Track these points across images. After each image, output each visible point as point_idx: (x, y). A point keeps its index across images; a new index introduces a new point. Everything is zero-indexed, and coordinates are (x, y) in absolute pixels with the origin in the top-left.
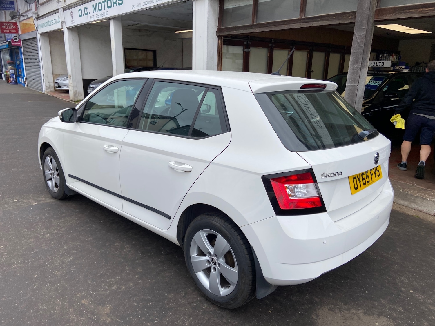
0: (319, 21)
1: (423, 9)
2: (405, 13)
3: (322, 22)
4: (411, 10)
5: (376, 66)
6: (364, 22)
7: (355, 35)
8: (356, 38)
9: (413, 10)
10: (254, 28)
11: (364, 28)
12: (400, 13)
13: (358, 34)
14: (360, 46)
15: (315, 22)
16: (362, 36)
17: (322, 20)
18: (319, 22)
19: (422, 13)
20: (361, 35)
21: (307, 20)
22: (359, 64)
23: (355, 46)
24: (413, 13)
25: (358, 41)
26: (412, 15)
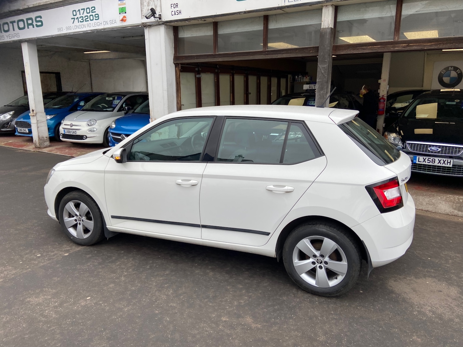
0: (283, 53)
1: (372, 47)
2: (358, 49)
3: (285, 55)
4: (363, 47)
5: (311, 88)
6: (326, 56)
7: (319, 67)
8: (320, 69)
9: (364, 47)
10: (217, 57)
11: (326, 61)
12: (354, 49)
13: (322, 66)
14: (324, 76)
15: (279, 55)
16: (326, 68)
17: (286, 53)
18: (283, 55)
19: (372, 50)
20: (324, 67)
21: (272, 53)
22: (324, 90)
23: (320, 76)
24: (364, 49)
25: (322, 72)
26: (363, 51)
